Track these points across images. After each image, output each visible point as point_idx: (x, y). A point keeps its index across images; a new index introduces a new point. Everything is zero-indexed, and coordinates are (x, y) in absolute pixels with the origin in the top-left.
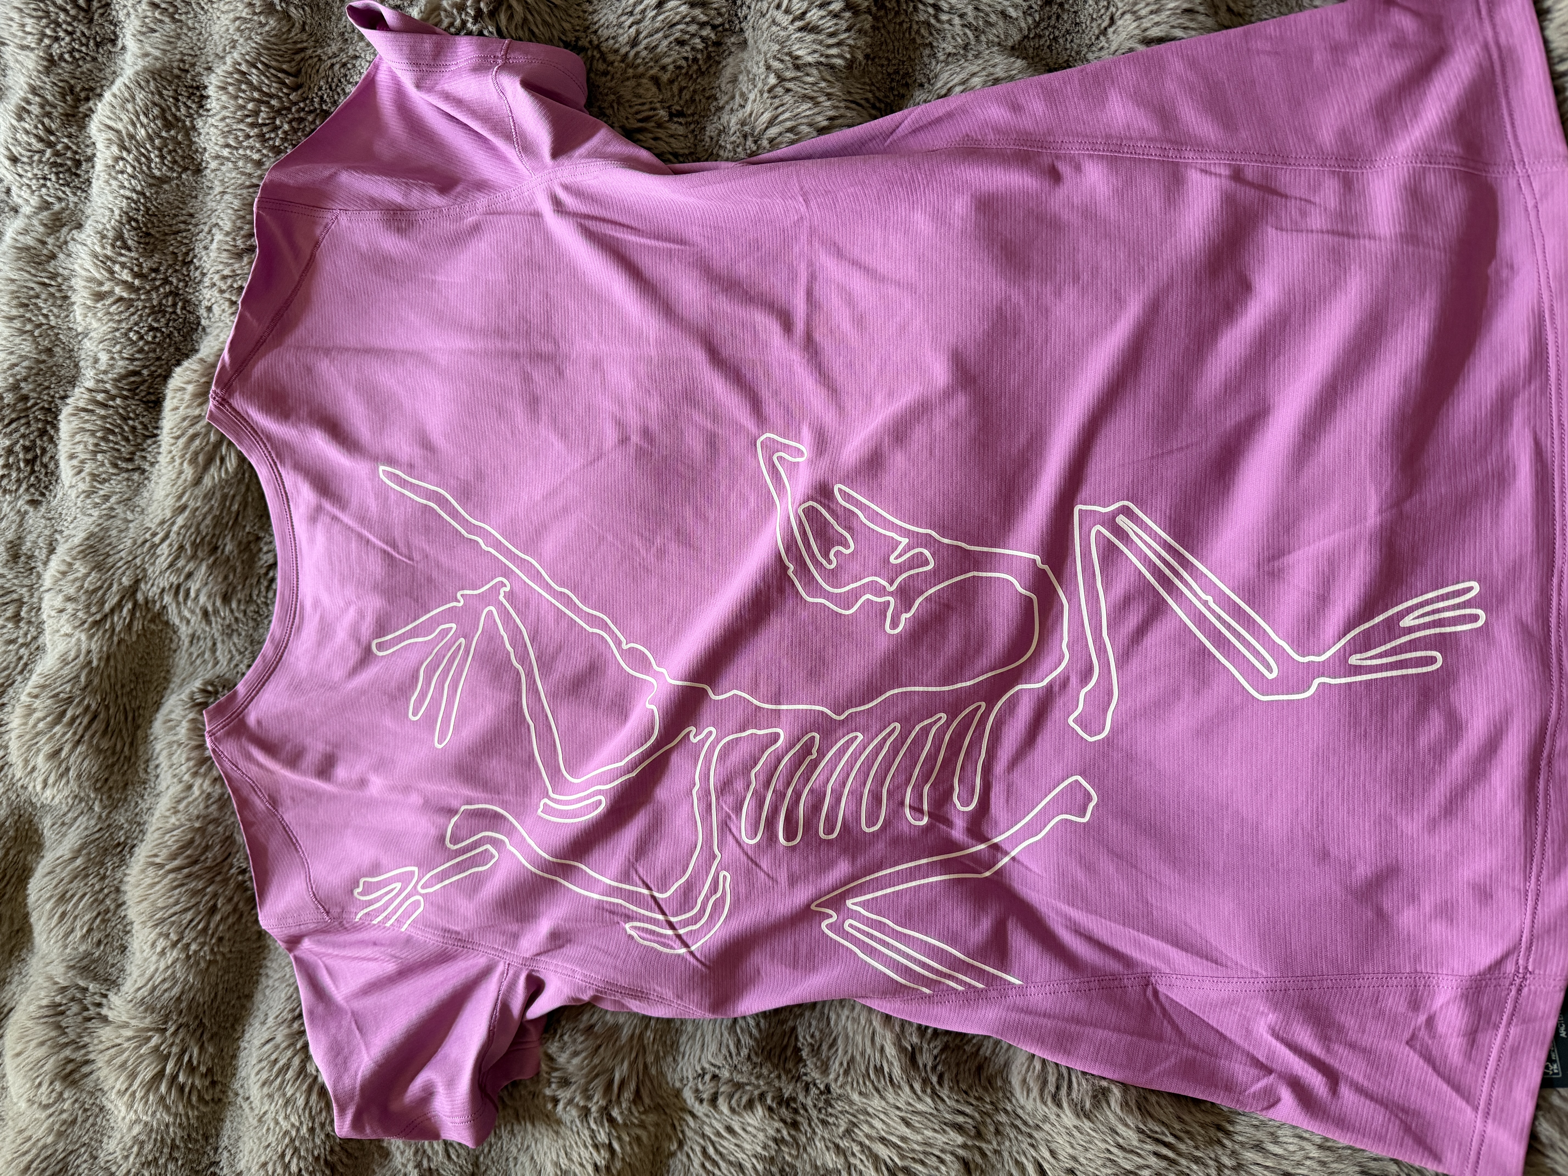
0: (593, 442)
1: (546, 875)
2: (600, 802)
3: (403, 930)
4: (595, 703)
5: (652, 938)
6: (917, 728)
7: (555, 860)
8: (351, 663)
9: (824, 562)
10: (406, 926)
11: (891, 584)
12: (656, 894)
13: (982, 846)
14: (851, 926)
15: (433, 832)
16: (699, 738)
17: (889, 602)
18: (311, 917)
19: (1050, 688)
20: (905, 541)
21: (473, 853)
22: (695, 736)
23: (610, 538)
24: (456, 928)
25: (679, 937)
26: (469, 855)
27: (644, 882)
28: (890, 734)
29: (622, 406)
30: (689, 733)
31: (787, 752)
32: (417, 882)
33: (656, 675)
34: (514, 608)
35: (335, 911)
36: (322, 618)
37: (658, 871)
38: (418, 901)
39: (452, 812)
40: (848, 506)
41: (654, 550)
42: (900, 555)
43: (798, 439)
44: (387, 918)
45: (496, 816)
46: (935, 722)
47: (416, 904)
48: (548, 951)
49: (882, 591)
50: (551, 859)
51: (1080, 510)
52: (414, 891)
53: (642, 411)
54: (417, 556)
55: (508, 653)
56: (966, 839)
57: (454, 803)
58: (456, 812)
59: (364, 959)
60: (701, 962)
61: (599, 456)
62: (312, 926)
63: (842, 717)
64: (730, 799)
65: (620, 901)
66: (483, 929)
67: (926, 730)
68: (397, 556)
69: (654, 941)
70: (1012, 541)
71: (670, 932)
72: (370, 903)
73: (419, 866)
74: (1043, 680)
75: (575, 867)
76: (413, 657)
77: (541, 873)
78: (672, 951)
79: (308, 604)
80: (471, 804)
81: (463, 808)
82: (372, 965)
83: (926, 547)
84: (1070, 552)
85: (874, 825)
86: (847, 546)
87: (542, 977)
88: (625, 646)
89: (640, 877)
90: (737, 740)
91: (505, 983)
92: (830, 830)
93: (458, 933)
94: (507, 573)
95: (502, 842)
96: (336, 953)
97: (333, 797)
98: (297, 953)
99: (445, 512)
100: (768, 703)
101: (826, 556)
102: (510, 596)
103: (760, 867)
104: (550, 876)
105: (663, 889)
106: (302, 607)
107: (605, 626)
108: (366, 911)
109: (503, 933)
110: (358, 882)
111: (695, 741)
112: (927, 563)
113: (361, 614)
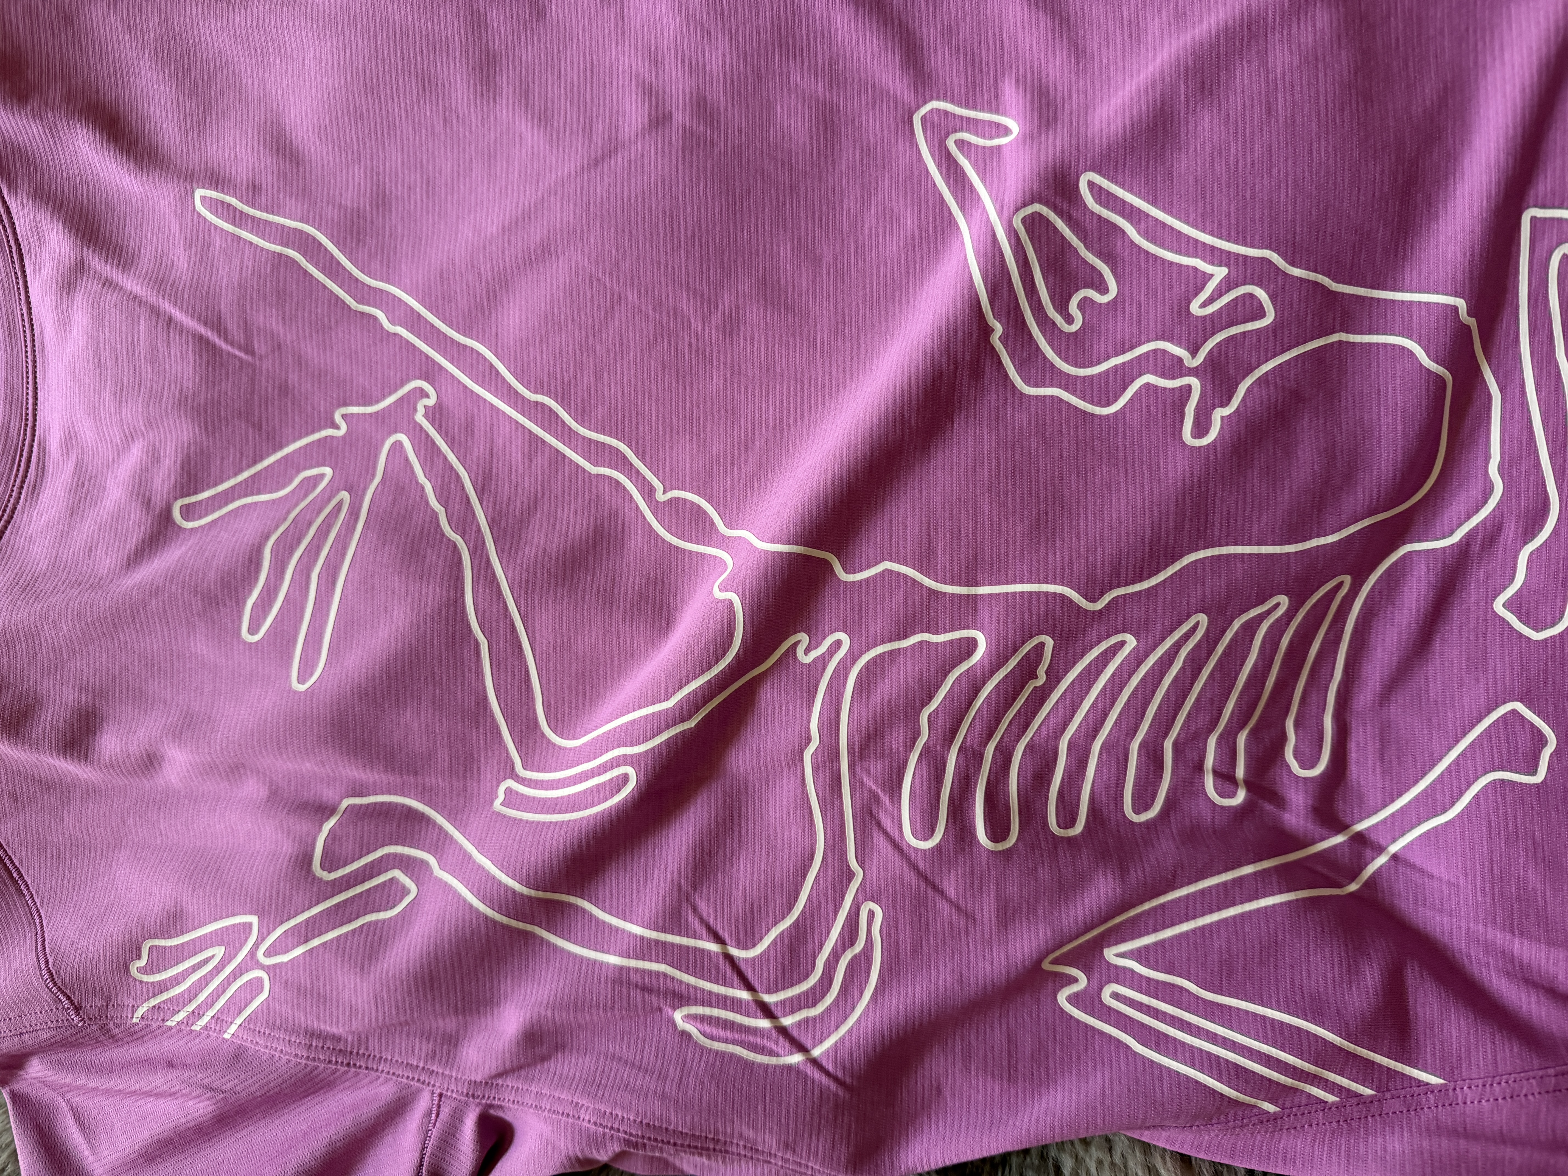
0: (599, 127)
1: (514, 923)
2: (625, 778)
3: (227, 1036)
4: (608, 600)
5: (729, 1035)
6: (1237, 624)
7: (533, 893)
8: (133, 540)
9: (1059, 319)
10: (233, 1029)
11: (1194, 353)
12: (734, 952)
13: (1339, 839)
14: (1116, 996)
15: (288, 848)
16: (814, 654)
17: (1189, 388)
18: (43, 1017)
19: (1464, 549)
20: (1220, 273)
21: (367, 885)
22: (807, 651)
23: (632, 297)
24: (334, 1030)
25: (783, 1031)
26: (359, 889)
27: (709, 929)
28: (1187, 636)
29: (655, 60)
30: (796, 644)
31: (992, 673)
32: (257, 945)
33: (725, 543)
34: (445, 436)
35: (92, 1004)
36: (79, 467)
37: (739, 906)
38: (260, 980)
39: (325, 810)
40: (1106, 213)
41: (716, 319)
42: (1210, 301)
43: (995, 105)
44: (197, 1014)
45: (411, 814)
46: (1269, 612)
47: (255, 986)
48: (520, 1067)
49: (1175, 368)
50: (525, 891)
51: (1534, 219)
52: (252, 961)
53: (695, 68)
54: (261, 346)
55: (435, 515)
56: (1310, 826)
57: (328, 794)
58: (332, 811)
59: (148, 1094)
60: (836, 1079)
61: (613, 148)
62: (45, 1035)
63: (1099, 605)
64: (877, 767)
65: (662, 968)
66: (387, 1030)
67: (1250, 628)
68: (224, 345)
69: (734, 1042)
70: (1410, 275)
71: (764, 1024)
72: (163, 987)
73: (261, 913)
74: (1451, 533)
75: (570, 905)
76: (249, 529)
77: (504, 920)
78: (773, 1061)
79: (54, 444)
80: (361, 795)
81: (346, 803)
82: (166, 1106)
83: (1260, 285)
84: (1509, 296)
85: (1147, 807)
86: (1103, 289)
87: (508, 1117)
88: (661, 497)
89: (701, 919)
90: (892, 654)
91: (435, 1133)
92: (1068, 818)
93: (337, 1039)
94: (431, 372)
95: (424, 863)
96: (92, 1084)
97: (91, 792)
98: (17, 1086)
99: (316, 266)
100: (952, 583)
101: (1062, 307)
102: (436, 415)
103: (942, 893)
104: (521, 925)
105: (748, 940)
106: (43, 451)
107: (622, 463)
108: (153, 1002)
109: (427, 1036)
110: (139, 949)
111: (807, 659)
112: (1260, 313)
113: (154, 456)
